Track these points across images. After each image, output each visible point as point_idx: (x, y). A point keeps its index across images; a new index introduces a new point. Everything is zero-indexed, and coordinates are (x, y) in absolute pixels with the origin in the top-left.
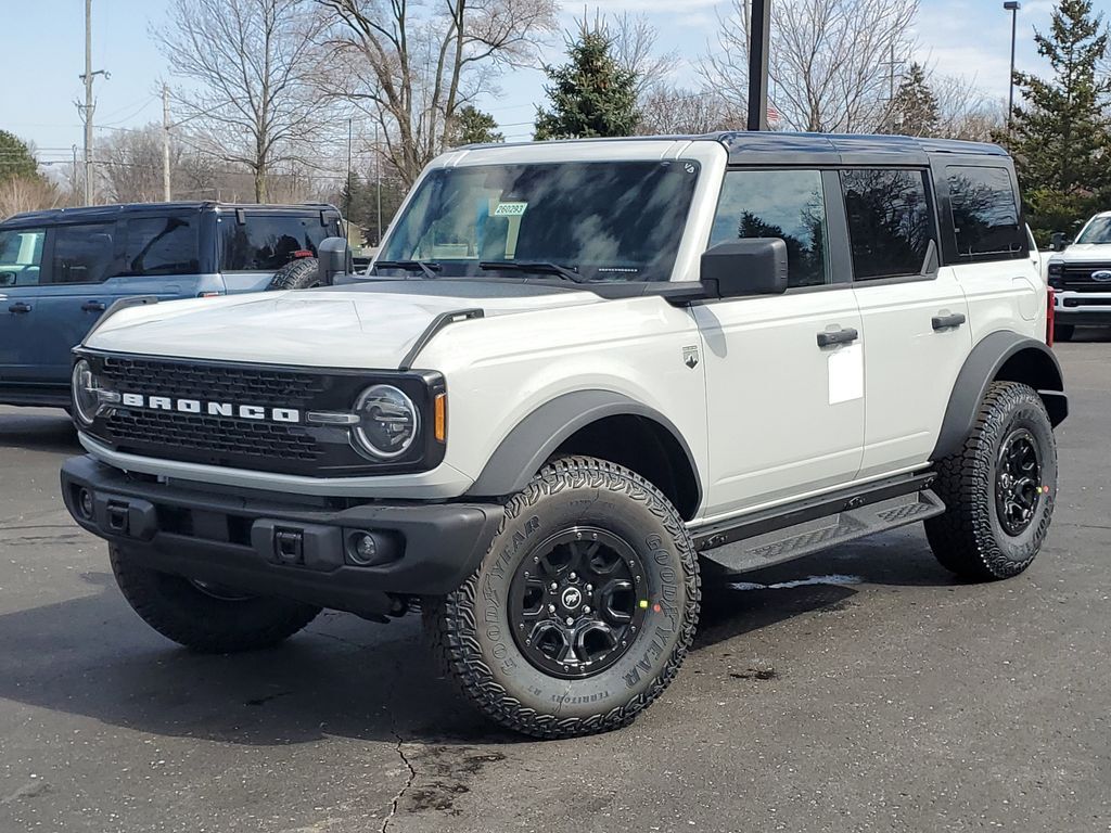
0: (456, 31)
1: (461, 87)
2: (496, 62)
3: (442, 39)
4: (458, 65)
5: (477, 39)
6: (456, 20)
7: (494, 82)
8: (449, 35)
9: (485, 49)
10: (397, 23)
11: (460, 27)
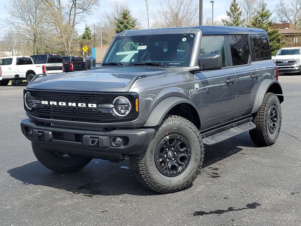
0: (74, 6)
1: (76, 20)
2: (85, 14)
3: (70, 8)
4: (75, 15)
5: (79, 8)
6: (74, 3)
7: (84, 19)
8: (72, 7)
9: (82, 11)
10: (58, 4)
11: (75, 5)
